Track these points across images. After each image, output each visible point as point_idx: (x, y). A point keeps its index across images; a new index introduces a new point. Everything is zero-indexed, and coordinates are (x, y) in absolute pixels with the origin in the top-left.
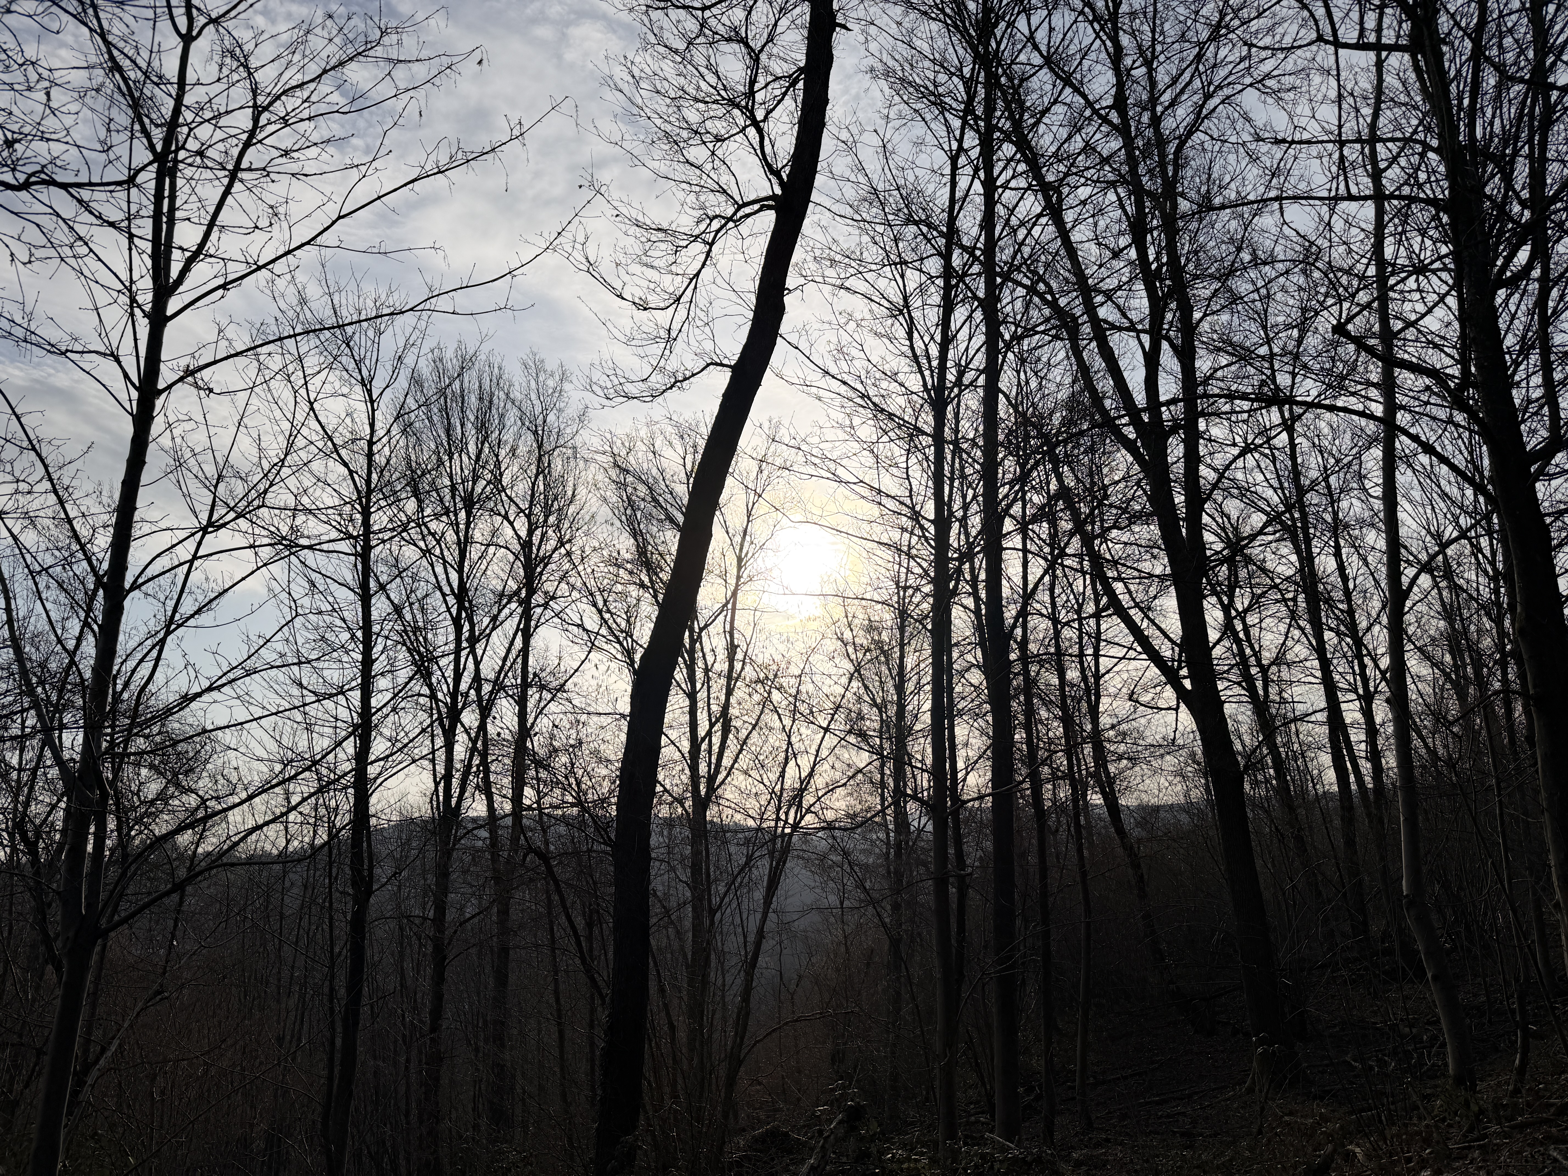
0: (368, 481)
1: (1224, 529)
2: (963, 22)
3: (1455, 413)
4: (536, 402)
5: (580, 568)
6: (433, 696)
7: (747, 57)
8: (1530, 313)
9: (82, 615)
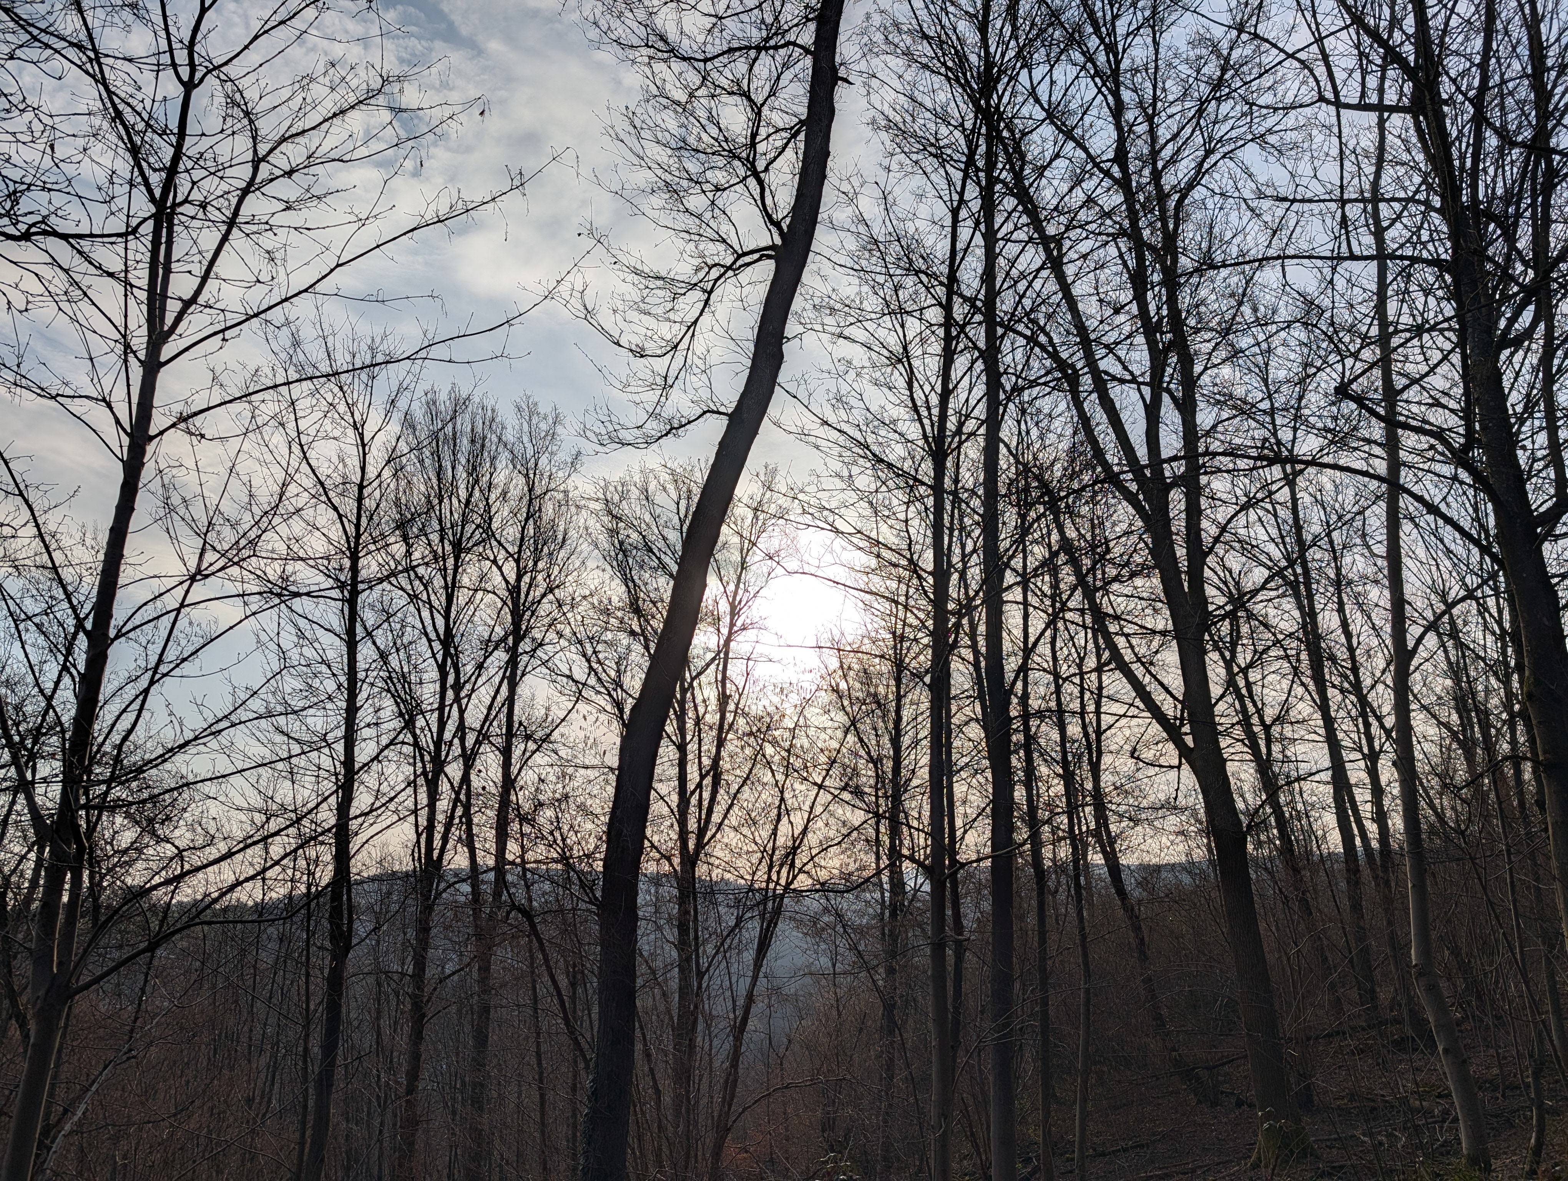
0: (358, 526)
1: (1225, 583)
2: (965, 74)
3: (1460, 470)
4: (528, 445)
5: (569, 615)
6: (416, 744)
7: (749, 109)
8: (1535, 370)
9: (61, 659)
